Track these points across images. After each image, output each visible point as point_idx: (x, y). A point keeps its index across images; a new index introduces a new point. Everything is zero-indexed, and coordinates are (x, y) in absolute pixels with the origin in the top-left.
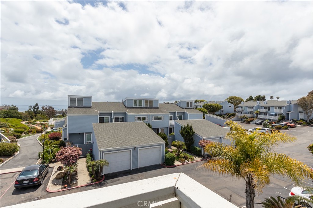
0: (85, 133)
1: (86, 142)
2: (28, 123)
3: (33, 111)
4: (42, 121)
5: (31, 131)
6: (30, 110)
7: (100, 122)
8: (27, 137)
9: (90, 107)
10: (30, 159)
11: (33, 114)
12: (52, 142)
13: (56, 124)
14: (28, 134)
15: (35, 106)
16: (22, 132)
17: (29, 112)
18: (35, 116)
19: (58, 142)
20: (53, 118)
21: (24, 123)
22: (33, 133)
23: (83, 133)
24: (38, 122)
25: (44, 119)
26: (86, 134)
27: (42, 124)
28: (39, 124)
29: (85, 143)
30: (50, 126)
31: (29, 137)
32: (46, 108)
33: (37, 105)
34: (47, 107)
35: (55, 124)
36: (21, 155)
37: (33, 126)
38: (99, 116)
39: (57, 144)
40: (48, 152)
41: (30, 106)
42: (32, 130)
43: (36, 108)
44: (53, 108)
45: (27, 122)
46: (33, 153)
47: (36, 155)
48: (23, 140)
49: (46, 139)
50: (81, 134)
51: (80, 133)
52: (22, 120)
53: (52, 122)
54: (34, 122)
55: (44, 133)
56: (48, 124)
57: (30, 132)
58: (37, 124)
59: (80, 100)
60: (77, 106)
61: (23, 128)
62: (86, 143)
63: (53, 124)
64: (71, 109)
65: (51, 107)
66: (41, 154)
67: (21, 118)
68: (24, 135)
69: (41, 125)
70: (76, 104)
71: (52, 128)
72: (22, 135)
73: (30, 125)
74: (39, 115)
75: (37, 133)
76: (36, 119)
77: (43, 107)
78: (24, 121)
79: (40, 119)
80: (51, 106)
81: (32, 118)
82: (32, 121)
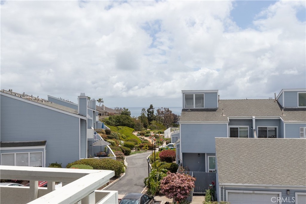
0: (207, 154)
1: (209, 170)
2: (141, 134)
3: (147, 116)
4: (157, 131)
5: (143, 146)
6: (143, 114)
7: (231, 136)
8: (137, 154)
9: (214, 110)
10: (136, 185)
11: (147, 121)
12: (162, 164)
13: (173, 138)
14: (138, 150)
15: (150, 109)
16: (132, 147)
17: (142, 118)
18: (150, 124)
19: (169, 165)
20: (170, 128)
21: (136, 134)
22: (144, 149)
23: (204, 154)
24: (152, 133)
25: (160, 128)
26: (208, 157)
27: (157, 137)
28: (152, 136)
29: (206, 172)
30: (166, 140)
31: (139, 154)
32: (162, 112)
33: (151, 107)
34: (164, 110)
35: (171, 138)
36: (127, 178)
37: (146, 138)
38: (228, 125)
39: (168, 167)
40: (154, 178)
41: (144, 110)
42: (143, 144)
43: (150, 112)
44: (171, 112)
45: (140, 132)
46: (139, 178)
47: (142, 181)
48: (132, 158)
49: (157, 159)
50: (202, 156)
51: (199, 154)
52: (133, 130)
53: (168, 133)
54: (147, 133)
55: (157, 150)
56: (164, 136)
57: (141, 147)
58: (151, 137)
59: (200, 97)
60: (194, 108)
61: (134, 141)
62: (208, 172)
63: (170, 137)
64: (186, 113)
65: (168, 111)
66: (147, 181)
67: (132, 126)
68: (135, 150)
69: (155, 138)
70: (193, 104)
71: (167, 143)
72: (133, 151)
73: (142, 137)
74: (153, 122)
75: (149, 149)
76: (150, 129)
77: (158, 111)
78: (136, 130)
79: (155, 128)
80: (168, 109)
81: (146, 127)
82: (145, 131)
